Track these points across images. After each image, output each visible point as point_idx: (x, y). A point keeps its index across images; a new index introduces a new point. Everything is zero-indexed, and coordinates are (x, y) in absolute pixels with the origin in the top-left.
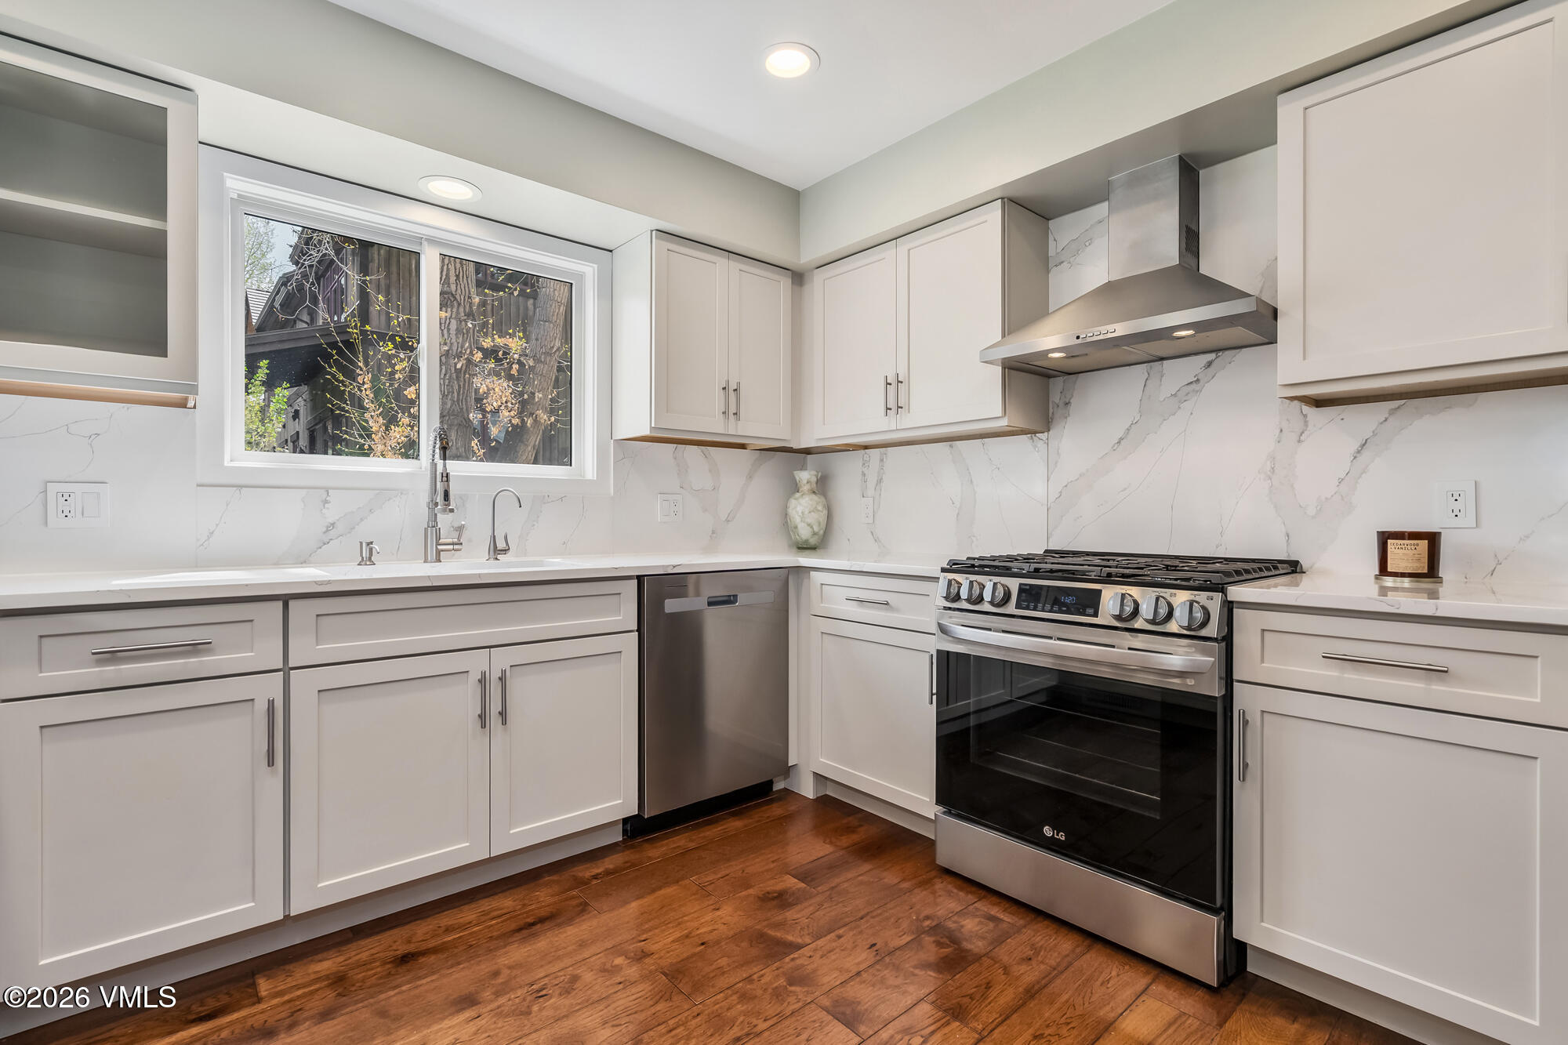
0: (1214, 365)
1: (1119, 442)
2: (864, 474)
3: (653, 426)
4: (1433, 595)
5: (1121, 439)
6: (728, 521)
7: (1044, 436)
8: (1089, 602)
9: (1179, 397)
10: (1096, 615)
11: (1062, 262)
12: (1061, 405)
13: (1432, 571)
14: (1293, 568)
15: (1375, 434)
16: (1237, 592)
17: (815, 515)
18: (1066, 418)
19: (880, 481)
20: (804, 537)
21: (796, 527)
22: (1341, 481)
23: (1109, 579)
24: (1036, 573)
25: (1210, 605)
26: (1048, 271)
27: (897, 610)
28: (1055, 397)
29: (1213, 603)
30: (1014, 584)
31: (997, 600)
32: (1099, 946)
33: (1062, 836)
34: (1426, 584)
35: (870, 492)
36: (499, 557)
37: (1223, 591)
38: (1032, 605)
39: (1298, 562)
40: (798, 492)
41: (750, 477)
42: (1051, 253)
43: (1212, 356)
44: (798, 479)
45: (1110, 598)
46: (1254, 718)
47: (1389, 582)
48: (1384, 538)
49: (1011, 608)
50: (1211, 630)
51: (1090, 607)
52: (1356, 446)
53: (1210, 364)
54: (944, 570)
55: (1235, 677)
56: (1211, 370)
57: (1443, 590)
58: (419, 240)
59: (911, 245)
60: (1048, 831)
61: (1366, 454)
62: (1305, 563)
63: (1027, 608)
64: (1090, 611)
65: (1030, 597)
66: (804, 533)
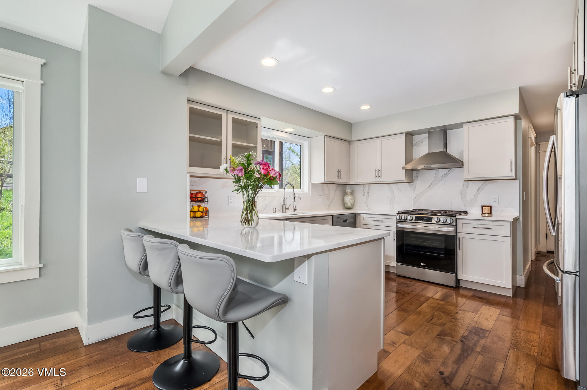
0: (450, 171)
1: (429, 186)
2: (364, 190)
3: (325, 180)
4: (491, 217)
5: (430, 185)
6: (332, 202)
7: (412, 184)
8: (430, 219)
9: (443, 177)
10: (432, 222)
11: (416, 146)
12: (416, 177)
13: (490, 213)
14: (466, 212)
15: (481, 187)
16: (458, 217)
17: (352, 201)
18: (417, 180)
19: (368, 192)
20: (349, 206)
21: (347, 204)
22: (475, 195)
23: (434, 215)
24: (418, 214)
25: (453, 219)
26: (413, 147)
27: (385, 222)
28: (414, 175)
29: (454, 219)
30: (414, 216)
31: (411, 219)
32: (432, 284)
33: (425, 265)
34: (490, 215)
35: (366, 194)
36: (295, 211)
37: (456, 216)
38: (418, 220)
39: (467, 211)
40: (347, 194)
41: (336, 191)
42: (414, 143)
43: (450, 169)
44: (347, 191)
45: (435, 218)
46: (461, 239)
47: (483, 215)
48: (483, 207)
49: (414, 221)
50: (454, 223)
51: (430, 220)
52: (478, 189)
53: (449, 171)
54: (397, 213)
55: (458, 232)
56: (449, 172)
57: (493, 216)
58: (275, 138)
59: (382, 140)
60: (422, 264)
61: (479, 191)
62: (468, 212)
63: (417, 221)
64: (431, 221)
65: (417, 218)
66: (349, 205)
